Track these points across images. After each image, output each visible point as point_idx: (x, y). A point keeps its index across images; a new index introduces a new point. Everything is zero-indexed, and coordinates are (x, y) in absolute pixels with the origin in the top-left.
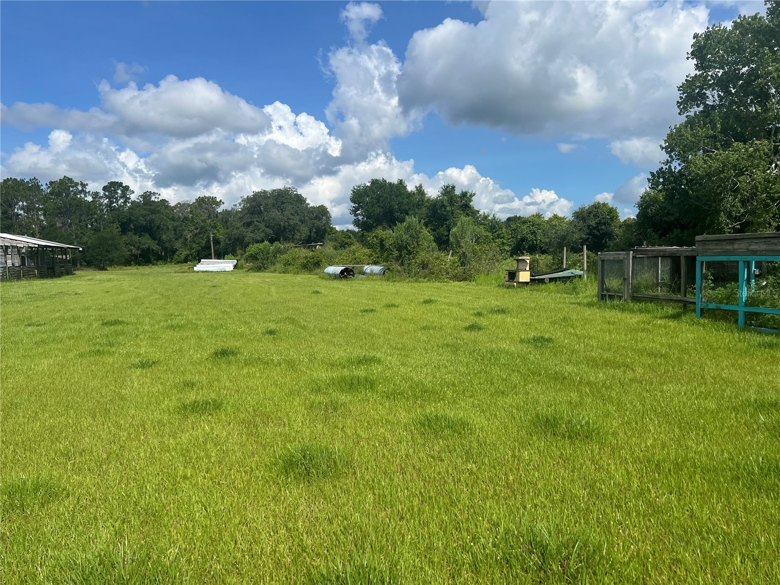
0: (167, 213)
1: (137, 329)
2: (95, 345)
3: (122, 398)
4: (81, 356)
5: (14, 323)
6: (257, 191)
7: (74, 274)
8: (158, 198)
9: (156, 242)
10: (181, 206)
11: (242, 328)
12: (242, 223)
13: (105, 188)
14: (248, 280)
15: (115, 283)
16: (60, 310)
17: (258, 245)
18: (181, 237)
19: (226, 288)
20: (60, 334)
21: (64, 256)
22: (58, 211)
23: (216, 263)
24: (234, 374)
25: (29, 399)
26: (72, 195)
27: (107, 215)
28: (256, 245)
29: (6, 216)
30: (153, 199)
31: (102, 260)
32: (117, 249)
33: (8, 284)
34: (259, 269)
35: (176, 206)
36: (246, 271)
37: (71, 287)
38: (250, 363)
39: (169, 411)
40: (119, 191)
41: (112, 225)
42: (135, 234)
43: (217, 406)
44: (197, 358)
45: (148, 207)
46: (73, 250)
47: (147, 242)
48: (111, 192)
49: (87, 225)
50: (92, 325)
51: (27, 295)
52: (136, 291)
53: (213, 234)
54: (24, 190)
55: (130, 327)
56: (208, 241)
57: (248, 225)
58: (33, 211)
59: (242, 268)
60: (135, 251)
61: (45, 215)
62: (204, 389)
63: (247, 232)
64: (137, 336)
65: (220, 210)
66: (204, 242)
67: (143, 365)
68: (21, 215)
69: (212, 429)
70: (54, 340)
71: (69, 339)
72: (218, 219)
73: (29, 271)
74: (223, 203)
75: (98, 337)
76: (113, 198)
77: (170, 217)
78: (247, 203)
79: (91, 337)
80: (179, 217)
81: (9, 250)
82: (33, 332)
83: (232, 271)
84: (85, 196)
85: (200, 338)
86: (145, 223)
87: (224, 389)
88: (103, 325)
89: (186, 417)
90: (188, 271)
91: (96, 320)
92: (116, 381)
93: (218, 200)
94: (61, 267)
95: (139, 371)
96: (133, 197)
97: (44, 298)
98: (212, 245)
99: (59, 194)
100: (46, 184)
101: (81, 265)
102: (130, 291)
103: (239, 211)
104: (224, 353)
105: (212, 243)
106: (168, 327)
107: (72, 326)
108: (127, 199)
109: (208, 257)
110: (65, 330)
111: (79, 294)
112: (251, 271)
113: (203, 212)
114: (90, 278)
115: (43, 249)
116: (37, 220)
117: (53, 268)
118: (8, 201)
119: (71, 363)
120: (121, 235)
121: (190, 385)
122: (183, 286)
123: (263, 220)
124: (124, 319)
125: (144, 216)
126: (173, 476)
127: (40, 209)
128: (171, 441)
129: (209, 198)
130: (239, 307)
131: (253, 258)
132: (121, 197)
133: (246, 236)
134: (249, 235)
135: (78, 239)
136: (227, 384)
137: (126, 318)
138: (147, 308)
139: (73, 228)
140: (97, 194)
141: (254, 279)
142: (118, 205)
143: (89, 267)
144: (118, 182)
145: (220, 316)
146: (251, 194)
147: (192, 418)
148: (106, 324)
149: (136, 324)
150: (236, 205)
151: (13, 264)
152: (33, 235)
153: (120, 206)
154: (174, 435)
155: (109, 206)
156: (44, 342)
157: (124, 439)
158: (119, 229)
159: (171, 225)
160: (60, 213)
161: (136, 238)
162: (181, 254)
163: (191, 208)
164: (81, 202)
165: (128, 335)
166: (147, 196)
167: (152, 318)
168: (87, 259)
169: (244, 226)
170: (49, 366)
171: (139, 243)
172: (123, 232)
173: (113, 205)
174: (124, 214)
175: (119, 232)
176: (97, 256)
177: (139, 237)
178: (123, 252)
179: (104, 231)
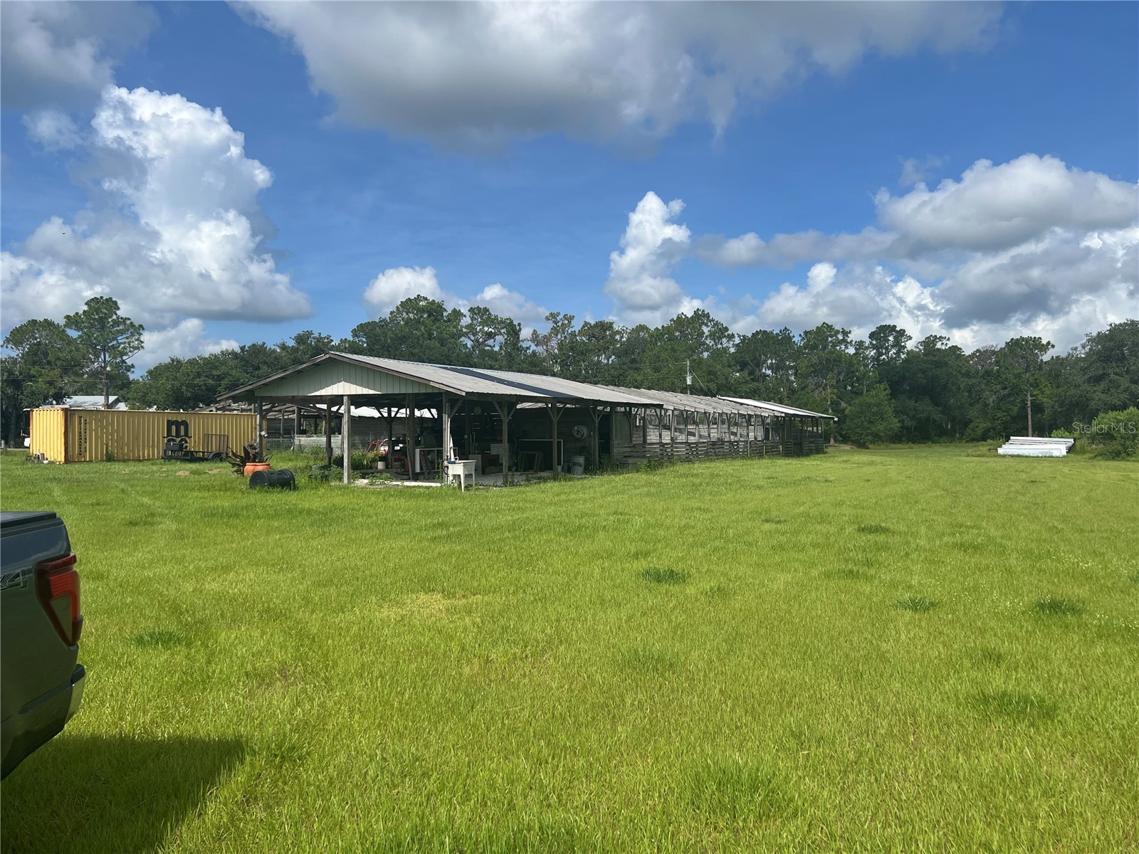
0: (958, 365)
1: (908, 543)
2: (846, 560)
3: (883, 657)
4: (828, 575)
5: (750, 516)
6: (1117, 323)
7: (826, 453)
8: (946, 344)
9: (940, 408)
10: (981, 355)
11: (1087, 563)
12: (1086, 377)
13: (872, 336)
14: (1095, 474)
15: (879, 468)
16: (805, 503)
17: (1115, 413)
18: (978, 401)
19: (1054, 485)
20: (803, 538)
21: (815, 428)
22: (812, 369)
23: (1035, 443)
24: (1076, 651)
25: (757, 630)
26: (830, 347)
27: (873, 371)
28: (1112, 414)
29: (752, 377)
30: (939, 345)
31: (862, 434)
32: (883, 419)
33: (749, 462)
34: (1116, 455)
35: (974, 354)
36: (1090, 458)
37: (820, 470)
38: (1109, 635)
39: (958, 698)
40: (891, 338)
41: (878, 385)
42: (910, 398)
43: (1048, 713)
44: (1006, 607)
45: (931, 358)
46: (827, 421)
47: (926, 408)
48: (880, 339)
49: (846, 387)
50: (845, 529)
51: (769, 478)
52: (908, 481)
53: (1032, 396)
54: (774, 344)
55: (898, 539)
56: (1024, 407)
57: (1097, 380)
58: (782, 369)
59: (1083, 451)
60: (908, 423)
61: (795, 374)
62: (1020, 670)
63: (1095, 391)
64: (907, 554)
65: (1046, 357)
66: (1016, 409)
67: (915, 606)
68: (768, 376)
69: (1038, 757)
70: (795, 546)
71: (814, 547)
72: (1041, 373)
73: (773, 447)
74: (1053, 346)
75: (852, 550)
76: (882, 347)
77: (963, 371)
78: (1097, 344)
79: (842, 548)
80: (977, 371)
81: (753, 420)
82: (770, 532)
83: (1064, 457)
84: (847, 347)
85: (1009, 571)
86: (925, 381)
87: (1059, 679)
88: (859, 530)
89: (986, 719)
90: (988, 453)
91: (851, 523)
92: (873, 625)
93: (1044, 342)
94: (811, 442)
95: (908, 614)
96: (910, 345)
97: (787, 484)
98: (1030, 413)
99: (814, 347)
100: (800, 335)
101: (836, 441)
102: (898, 482)
103: (1081, 358)
104: (1055, 607)
105: (1029, 410)
106: (955, 545)
107: (819, 527)
108: (901, 349)
109: (1022, 432)
110: (810, 532)
111: (831, 481)
112: (1100, 458)
113: (1018, 362)
114: (845, 459)
115: (790, 418)
116: (787, 381)
117: (801, 444)
118: (755, 359)
119: (814, 585)
120: (890, 399)
121: (995, 658)
122: (978, 478)
123: (1127, 372)
124: (889, 525)
125: (924, 372)
126: (966, 837)
127: (791, 368)
128: (961, 760)
129: (1028, 340)
130: (1080, 522)
131: (1108, 436)
132: (893, 346)
133: (1093, 399)
134: (1098, 395)
135: (834, 406)
136: (1064, 670)
137: (893, 523)
138: (923, 510)
139: (829, 390)
140: (861, 343)
141: (1106, 473)
142: (888, 357)
143: (845, 443)
144: (889, 326)
145: (1045, 535)
146: (1105, 329)
147: (998, 724)
148: (863, 530)
149: (906, 534)
150: (1076, 349)
151: (755, 438)
152: (781, 402)
153: (892, 358)
154: (965, 749)
155: (876, 359)
156: (782, 547)
157: (883, 732)
158: (889, 391)
159: (964, 382)
160: (814, 372)
161: (911, 404)
162: (977, 427)
163: (997, 357)
164: (840, 357)
165: (894, 552)
166: (930, 342)
167: (930, 527)
168: (844, 433)
169: (1089, 382)
170: (787, 583)
171: (915, 410)
172: (894, 395)
173: (882, 358)
174: (897, 370)
175: (887, 395)
176: (856, 428)
177: (916, 402)
178: (891, 424)
179: (867, 394)
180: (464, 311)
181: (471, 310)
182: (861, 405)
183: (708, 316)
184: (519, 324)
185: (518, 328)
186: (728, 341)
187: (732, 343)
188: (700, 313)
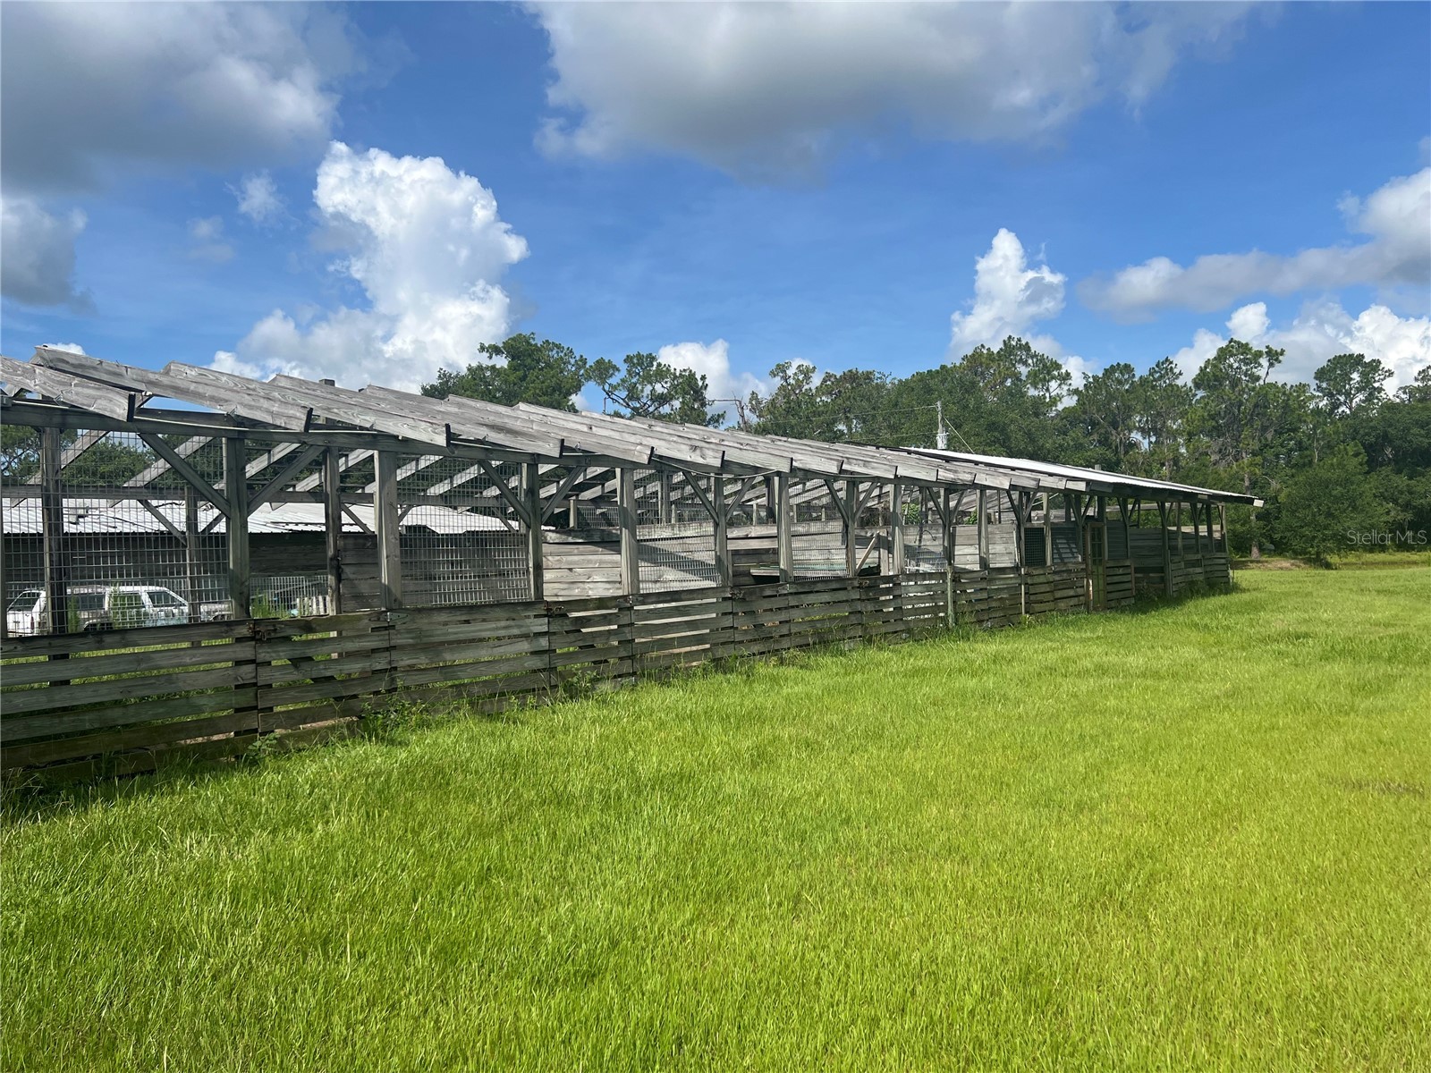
7: (1234, 584)
13: (1320, 374)
21: (1203, 529)
22: (1213, 424)
31: (1314, 537)
32: (1355, 508)
40: (1356, 376)
41: (1341, 448)
42: (1399, 472)
46: (1233, 507)
48: (1335, 379)
49: (1276, 455)
60: (1396, 515)
68: (1136, 443)
73: (1057, 586)
76: (1340, 393)
94: (1189, 565)
101: (1262, 550)
108: (1373, 393)
117: (1159, 572)
120: (1368, 473)
132: (1359, 390)
139: (1245, 461)
140: (1301, 388)
142: (1350, 409)
143: (1280, 554)
144: (1350, 356)
151: (983, 563)
153: (1357, 409)
155: (1329, 413)
158: (1364, 458)
160: (1216, 429)
161: (1401, 481)
168: (1277, 536)
171: (1411, 493)
172: (1373, 464)
173: (1340, 410)
174: (1371, 424)
175: (1361, 464)
176: (1302, 527)
177: (1411, 478)
178: (1372, 517)
179: (1321, 463)
180: (618, 360)
181: (628, 359)
182: (1310, 485)
183: (1027, 347)
184: (703, 378)
185: (700, 383)
186: (1060, 385)
187: (1065, 388)
188: (1014, 343)
